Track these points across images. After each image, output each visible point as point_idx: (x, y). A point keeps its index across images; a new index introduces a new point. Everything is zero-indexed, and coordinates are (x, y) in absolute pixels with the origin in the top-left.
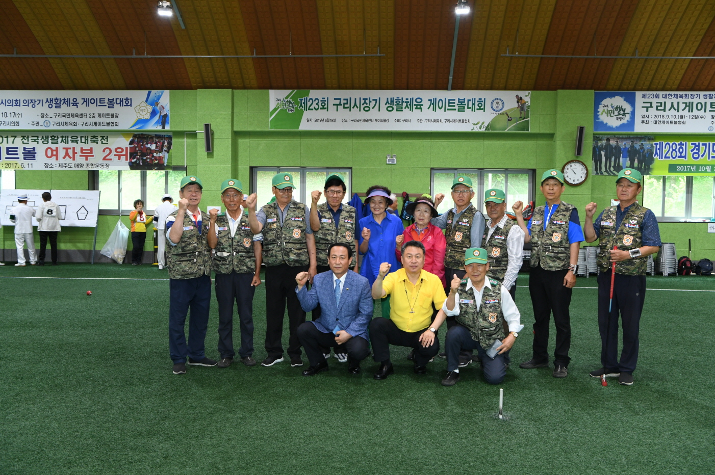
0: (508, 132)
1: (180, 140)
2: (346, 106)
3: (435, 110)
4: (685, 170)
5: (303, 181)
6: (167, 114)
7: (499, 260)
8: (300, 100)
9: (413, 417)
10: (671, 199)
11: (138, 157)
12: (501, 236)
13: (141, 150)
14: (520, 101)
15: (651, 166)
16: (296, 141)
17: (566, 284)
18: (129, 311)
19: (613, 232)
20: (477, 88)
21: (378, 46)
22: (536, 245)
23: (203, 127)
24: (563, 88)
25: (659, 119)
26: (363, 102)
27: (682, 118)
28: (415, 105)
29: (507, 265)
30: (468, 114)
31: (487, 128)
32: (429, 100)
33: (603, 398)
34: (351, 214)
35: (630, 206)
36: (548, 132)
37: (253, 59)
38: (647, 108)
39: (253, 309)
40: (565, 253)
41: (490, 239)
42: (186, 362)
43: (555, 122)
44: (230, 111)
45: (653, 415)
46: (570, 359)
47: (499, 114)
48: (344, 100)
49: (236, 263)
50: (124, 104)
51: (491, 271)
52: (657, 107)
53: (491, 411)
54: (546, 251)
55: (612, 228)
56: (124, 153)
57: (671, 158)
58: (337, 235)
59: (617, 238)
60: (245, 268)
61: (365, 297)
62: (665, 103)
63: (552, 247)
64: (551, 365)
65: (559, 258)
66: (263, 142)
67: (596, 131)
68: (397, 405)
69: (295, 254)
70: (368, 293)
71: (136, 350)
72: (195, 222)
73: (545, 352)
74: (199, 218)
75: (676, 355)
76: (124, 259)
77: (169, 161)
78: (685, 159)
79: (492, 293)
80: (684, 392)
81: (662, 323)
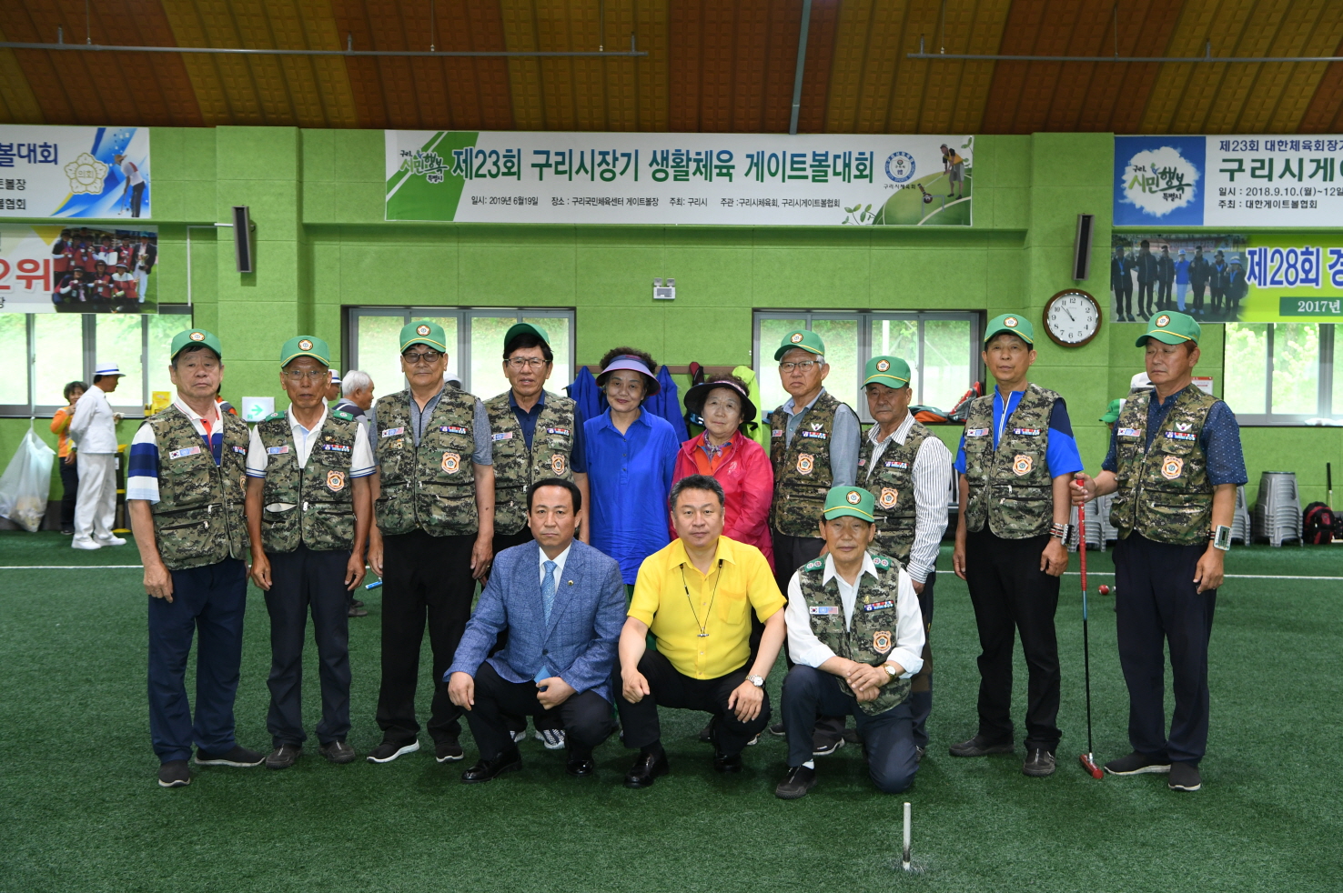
0: (927, 227)
1: (177, 243)
2: (561, 168)
3: (760, 177)
4: (1317, 310)
5: (464, 340)
6: (143, 183)
7: (896, 515)
8: (455, 153)
9: (711, 871)
10: (1286, 374)
11: (76, 282)
12: (900, 461)
13: (82, 268)
14: (950, 158)
15: (1241, 302)
16: (448, 247)
17: (1047, 567)
18: (53, 641)
19: (1141, 450)
20: (855, 129)
21: (633, 33)
22: (977, 483)
23: (231, 215)
24: (1046, 128)
25: (1258, 197)
26: (598, 159)
27: (1310, 194)
28: (716, 167)
29: (914, 526)
30: (834, 187)
31: (877, 219)
32: (748, 156)
33: (1134, 820)
34: (564, 415)
35: (1178, 393)
36: (1011, 227)
37: (346, 57)
38: (1232, 172)
39: (351, 633)
40: (1043, 499)
41: (876, 468)
42: (189, 758)
43: (1028, 204)
44: (293, 177)
45: (1244, 857)
46: (1059, 733)
47: (903, 186)
48: (557, 154)
49: (308, 528)
50: (40, 158)
51: (878, 541)
52: (1254, 170)
53: (886, 854)
54: (1001, 497)
55: (1139, 440)
56: (40, 272)
57: (1285, 282)
58: (530, 464)
59: (1149, 463)
60: (329, 538)
61: (610, 602)
62: (1271, 161)
63: (1013, 487)
64: (1019, 747)
65: (1030, 512)
66: (372, 248)
67: (1117, 224)
68: (675, 844)
69: (443, 509)
70: (616, 592)
71: (70, 735)
72: (205, 437)
73: (1006, 718)
74: (218, 427)
75: (1296, 723)
76: (43, 520)
77: (151, 293)
78: (1317, 284)
79: (879, 588)
80: (1313, 807)
81: (1267, 652)
